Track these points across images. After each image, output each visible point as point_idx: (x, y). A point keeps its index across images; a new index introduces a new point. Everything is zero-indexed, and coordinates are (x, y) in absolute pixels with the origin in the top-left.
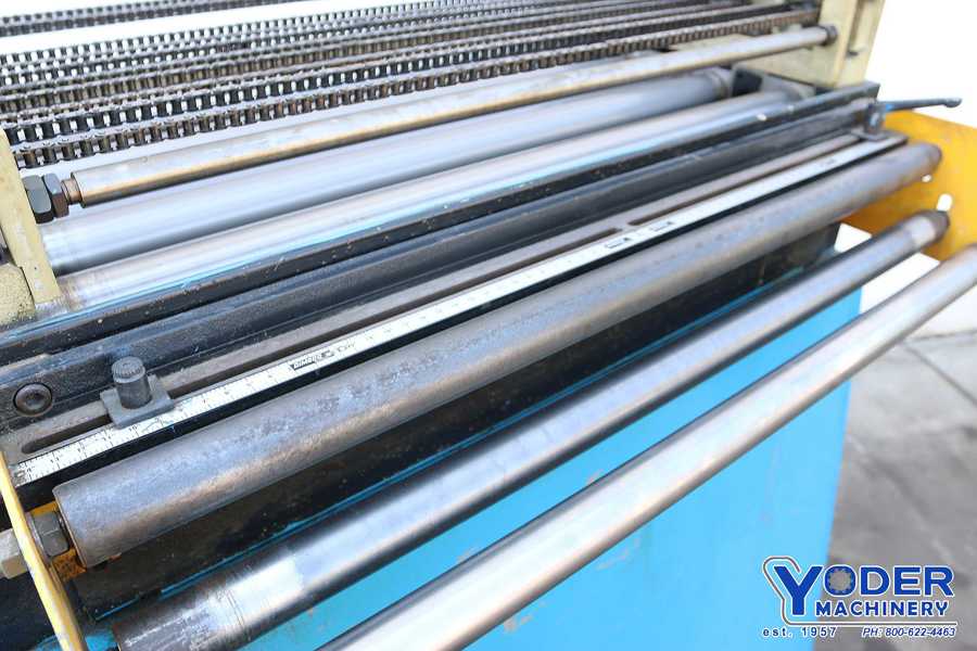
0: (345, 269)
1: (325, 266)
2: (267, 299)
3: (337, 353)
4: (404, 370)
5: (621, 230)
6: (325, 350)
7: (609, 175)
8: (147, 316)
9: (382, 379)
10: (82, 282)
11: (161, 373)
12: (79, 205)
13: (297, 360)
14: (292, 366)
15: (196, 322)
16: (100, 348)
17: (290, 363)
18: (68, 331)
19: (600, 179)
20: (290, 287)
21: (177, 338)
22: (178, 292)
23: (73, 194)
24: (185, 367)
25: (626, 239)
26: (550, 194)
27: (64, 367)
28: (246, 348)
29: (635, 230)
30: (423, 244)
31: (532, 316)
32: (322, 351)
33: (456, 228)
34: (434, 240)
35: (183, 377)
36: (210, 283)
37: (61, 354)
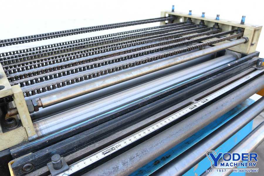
0: (117, 121)
1: (111, 120)
2: (95, 132)
3: (116, 149)
4: (137, 156)
5: (193, 103)
6: (112, 147)
7: (189, 86)
8: (61, 139)
9: (131, 159)
10: (40, 124)
11: (64, 156)
12: (42, 108)
13: (105, 151)
14: (103, 153)
15: (75, 141)
16: (47, 151)
17: (102, 152)
18: (38, 146)
19: (186, 87)
20: (102, 128)
21: (69, 146)
22: (70, 131)
23: (40, 104)
24: (71, 154)
25: (195, 106)
26: (173, 93)
27: (37, 158)
28: (89, 146)
29: (197, 103)
30: (139, 111)
31: (172, 135)
32: (111, 147)
33: (148, 105)
34: (142, 110)
35: (71, 157)
36: (79, 128)
37: (36, 153)
